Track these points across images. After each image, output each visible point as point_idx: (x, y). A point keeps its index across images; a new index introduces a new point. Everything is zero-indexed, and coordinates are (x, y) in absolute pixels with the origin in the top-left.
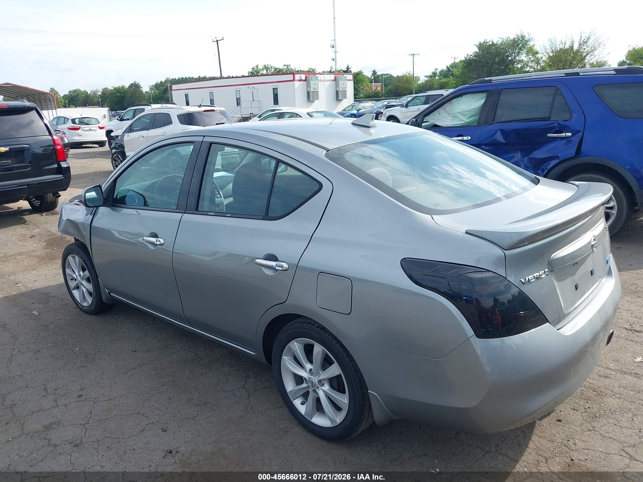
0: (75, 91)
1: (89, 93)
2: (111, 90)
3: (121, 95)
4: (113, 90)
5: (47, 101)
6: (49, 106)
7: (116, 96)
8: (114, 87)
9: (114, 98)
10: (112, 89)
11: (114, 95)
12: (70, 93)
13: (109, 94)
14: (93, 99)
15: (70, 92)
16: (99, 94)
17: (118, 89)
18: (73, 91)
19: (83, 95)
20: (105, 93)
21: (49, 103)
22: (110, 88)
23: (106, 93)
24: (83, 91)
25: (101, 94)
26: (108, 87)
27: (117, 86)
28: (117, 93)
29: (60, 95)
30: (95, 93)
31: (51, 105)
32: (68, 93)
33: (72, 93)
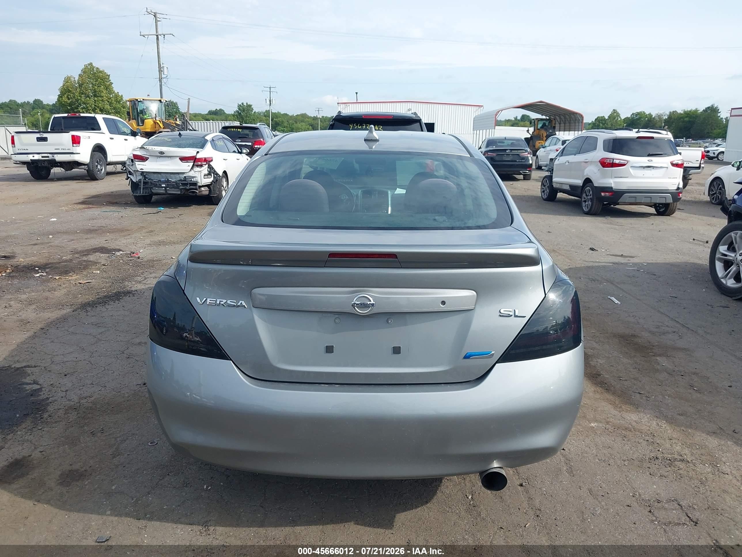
0: (638, 114)
1: (653, 116)
2: (681, 114)
3: (691, 120)
4: (682, 114)
5: (576, 122)
6: (577, 127)
7: (683, 122)
8: (684, 110)
9: (680, 123)
10: (682, 112)
11: (682, 119)
12: (632, 116)
13: (676, 119)
14: (656, 124)
15: (633, 114)
16: (664, 118)
17: (689, 112)
18: (637, 113)
19: (647, 119)
20: (671, 117)
21: (577, 124)
22: (680, 111)
23: (673, 117)
24: (647, 113)
25: (667, 118)
26: (677, 111)
27: (689, 110)
28: (686, 117)
29: (620, 118)
30: (659, 116)
31: (579, 126)
32: (629, 116)
33: (635, 116)
